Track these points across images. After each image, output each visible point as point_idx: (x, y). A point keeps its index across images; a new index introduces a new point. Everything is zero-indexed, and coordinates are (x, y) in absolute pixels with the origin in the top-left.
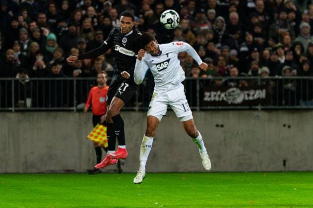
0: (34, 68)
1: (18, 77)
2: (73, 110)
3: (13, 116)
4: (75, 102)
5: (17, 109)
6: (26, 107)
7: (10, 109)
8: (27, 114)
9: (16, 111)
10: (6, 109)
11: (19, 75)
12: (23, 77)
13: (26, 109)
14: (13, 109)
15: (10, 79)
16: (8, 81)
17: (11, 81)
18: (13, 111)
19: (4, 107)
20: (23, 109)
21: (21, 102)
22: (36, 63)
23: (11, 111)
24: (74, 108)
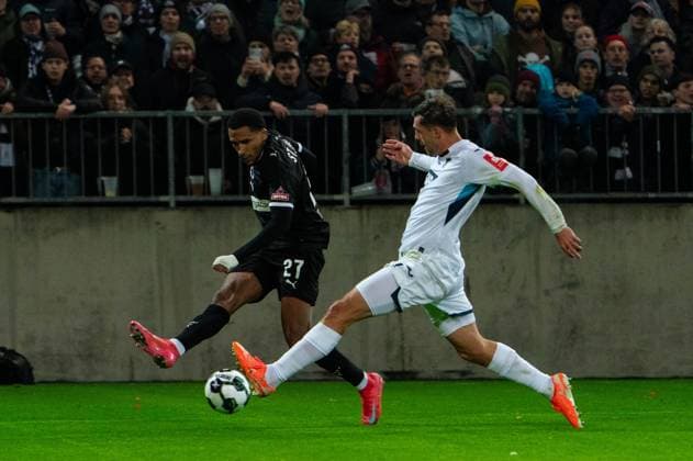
0: (241, 81)
1: (190, 108)
2: (340, 203)
3: (172, 220)
4: (346, 180)
5: (182, 198)
6: (209, 193)
7: (163, 199)
8: (210, 212)
9: (179, 205)
10: (153, 199)
11: (193, 103)
12: (206, 108)
13: (206, 198)
14: (171, 199)
15: (160, 114)
16: (156, 119)
17: (164, 120)
18: (172, 204)
19: (148, 194)
20: (202, 198)
21: (194, 180)
22: (244, 69)
23: (165, 205)
24: (345, 197)
